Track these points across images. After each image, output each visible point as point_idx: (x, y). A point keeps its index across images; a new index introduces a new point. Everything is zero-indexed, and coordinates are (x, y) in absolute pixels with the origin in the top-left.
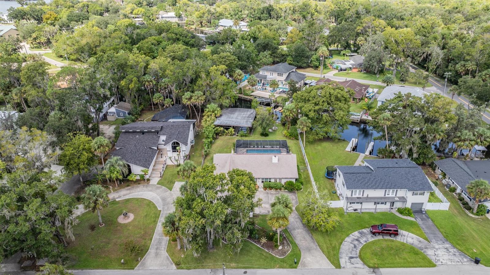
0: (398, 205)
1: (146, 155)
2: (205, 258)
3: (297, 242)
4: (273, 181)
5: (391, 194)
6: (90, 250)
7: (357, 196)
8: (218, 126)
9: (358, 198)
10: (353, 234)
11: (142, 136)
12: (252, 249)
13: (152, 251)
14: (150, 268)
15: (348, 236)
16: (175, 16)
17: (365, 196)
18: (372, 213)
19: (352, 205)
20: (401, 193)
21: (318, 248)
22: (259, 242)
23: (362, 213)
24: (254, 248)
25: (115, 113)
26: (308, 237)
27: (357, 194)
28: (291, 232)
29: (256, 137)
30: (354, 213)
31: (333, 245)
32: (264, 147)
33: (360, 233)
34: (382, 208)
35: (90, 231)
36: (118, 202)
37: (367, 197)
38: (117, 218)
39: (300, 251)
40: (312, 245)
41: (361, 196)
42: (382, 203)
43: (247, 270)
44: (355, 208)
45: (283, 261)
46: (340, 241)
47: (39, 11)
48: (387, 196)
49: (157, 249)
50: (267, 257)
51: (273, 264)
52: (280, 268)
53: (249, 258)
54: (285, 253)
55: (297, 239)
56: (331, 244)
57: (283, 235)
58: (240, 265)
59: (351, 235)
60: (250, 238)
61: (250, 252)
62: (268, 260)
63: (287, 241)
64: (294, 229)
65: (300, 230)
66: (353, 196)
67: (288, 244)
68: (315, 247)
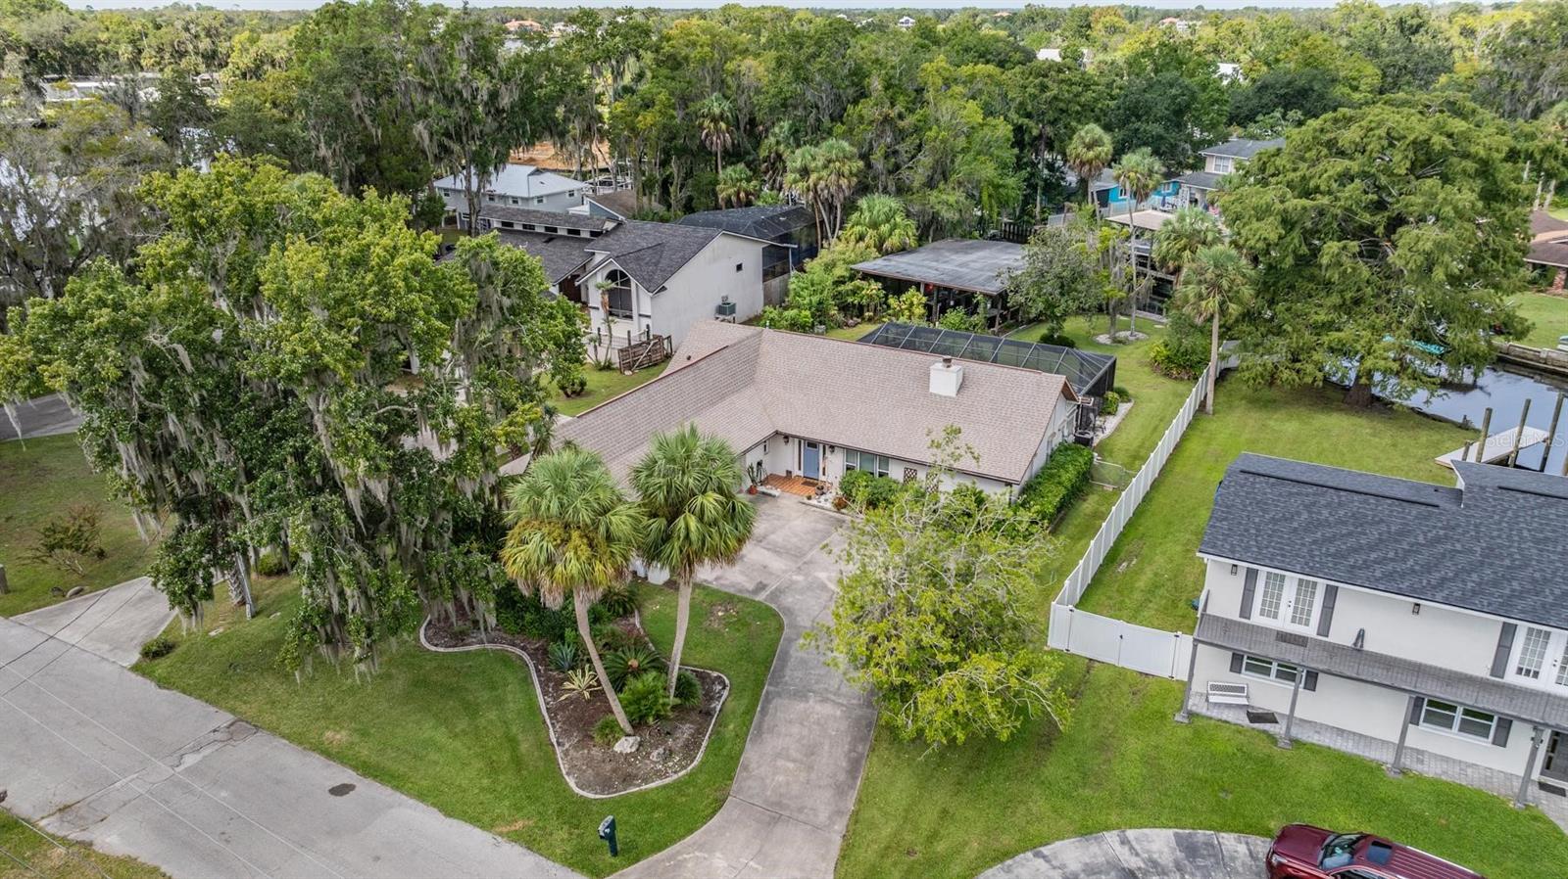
3: (751, 754)
4: (897, 470)
7: (1284, 622)
8: (868, 276)
9: (1284, 637)
10: (1131, 834)
11: (540, 246)
15: (1087, 831)
17: (1342, 634)
18: (1373, 769)
19: (1246, 678)
21: (840, 826)
22: (553, 685)
23: (1296, 743)
24: (514, 702)
26: (833, 758)
27: (1286, 611)
28: (768, 701)
30: (1239, 730)
31: (940, 847)
33: (1190, 849)
37: (1357, 646)
39: (719, 803)
40: (822, 804)
41: (1310, 631)
42: (1474, 725)
43: (367, 789)
46: (1007, 840)
48: (1511, 677)
50: (518, 762)
51: (503, 808)
52: (515, 838)
53: (441, 736)
54: (628, 779)
55: (772, 743)
56: (933, 837)
57: (710, 697)
58: (364, 752)
59: (1112, 837)
60: (542, 656)
61: (471, 710)
62: (508, 778)
63: (700, 732)
64: (801, 694)
65: (827, 709)
66: (1257, 619)
67: (691, 747)
68: (823, 817)
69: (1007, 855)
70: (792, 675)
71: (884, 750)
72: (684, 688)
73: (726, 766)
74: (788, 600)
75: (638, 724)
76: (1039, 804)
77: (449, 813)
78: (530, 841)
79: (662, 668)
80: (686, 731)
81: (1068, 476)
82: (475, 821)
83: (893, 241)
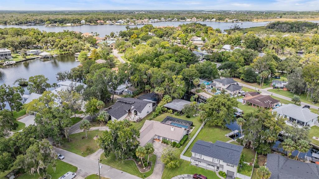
0: (220, 169)
1: (121, 113)
2: (112, 162)
3: (154, 169)
4: (168, 139)
5: (216, 161)
6: (76, 146)
7: (198, 157)
8: (165, 107)
9: (198, 158)
10: (184, 174)
11: (125, 104)
12: (133, 165)
13: (96, 153)
14: (91, 159)
15: (180, 175)
16: (201, 40)
17: (202, 158)
18: (204, 169)
19: (196, 162)
20: (222, 162)
21: (162, 174)
22: (138, 163)
23: (199, 167)
24: (134, 165)
25: (126, 92)
26: (161, 169)
27: (198, 156)
28: (156, 164)
29: (183, 117)
30: (195, 166)
31: (169, 176)
32: (181, 123)
33: (188, 176)
34: (211, 168)
35: (81, 139)
36: (99, 131)
37: (203, 159)
38: (94, 137)
39: (152, 173)
40: (160, 173)
41: (200, 158)
42: (212, 166)
43: (124, 172)
44: (197, 164)
45: (141, 174)
46: (174, 175)
47: (132, 33)
48: (214, 162)
49: (98, 153)
50: (136, 170)
51: (135, 174)
52: (137, 176)
53: (129, 168)
54: (145, 171)
55: (156, 168)
56: (169, 175)
57: (151, 164)
58: (123, 169)
59: (182, 175)
60: (136, 160)
61: (131, 166)
62: (135, 171)
63: (150, 167)
64: (159, 164)
65: (161, 165)
66: (196, 157)
67: (150, 169)
68: (160, 174)
69: (174, 176)
70: (158, 162)
71: (165, 168)
72: (149, 163)
73: (153, 170)
74: (157, 154)
75: (145, 167)
76: (177, 172)
77: (131, 174)
78: (138, 176)
79: (147, 162)
80: (149, 167)
81: (185, 139)
82: (133, 175)
83: (169, 101)
